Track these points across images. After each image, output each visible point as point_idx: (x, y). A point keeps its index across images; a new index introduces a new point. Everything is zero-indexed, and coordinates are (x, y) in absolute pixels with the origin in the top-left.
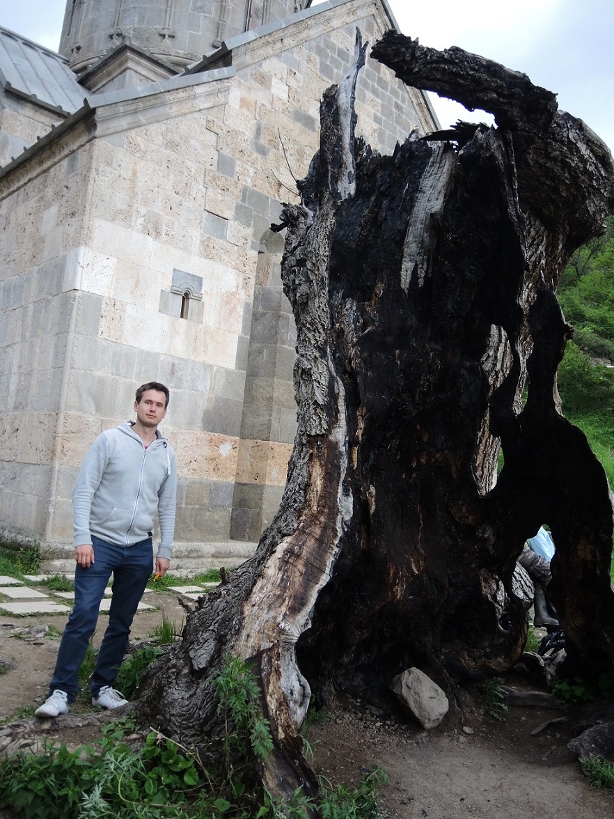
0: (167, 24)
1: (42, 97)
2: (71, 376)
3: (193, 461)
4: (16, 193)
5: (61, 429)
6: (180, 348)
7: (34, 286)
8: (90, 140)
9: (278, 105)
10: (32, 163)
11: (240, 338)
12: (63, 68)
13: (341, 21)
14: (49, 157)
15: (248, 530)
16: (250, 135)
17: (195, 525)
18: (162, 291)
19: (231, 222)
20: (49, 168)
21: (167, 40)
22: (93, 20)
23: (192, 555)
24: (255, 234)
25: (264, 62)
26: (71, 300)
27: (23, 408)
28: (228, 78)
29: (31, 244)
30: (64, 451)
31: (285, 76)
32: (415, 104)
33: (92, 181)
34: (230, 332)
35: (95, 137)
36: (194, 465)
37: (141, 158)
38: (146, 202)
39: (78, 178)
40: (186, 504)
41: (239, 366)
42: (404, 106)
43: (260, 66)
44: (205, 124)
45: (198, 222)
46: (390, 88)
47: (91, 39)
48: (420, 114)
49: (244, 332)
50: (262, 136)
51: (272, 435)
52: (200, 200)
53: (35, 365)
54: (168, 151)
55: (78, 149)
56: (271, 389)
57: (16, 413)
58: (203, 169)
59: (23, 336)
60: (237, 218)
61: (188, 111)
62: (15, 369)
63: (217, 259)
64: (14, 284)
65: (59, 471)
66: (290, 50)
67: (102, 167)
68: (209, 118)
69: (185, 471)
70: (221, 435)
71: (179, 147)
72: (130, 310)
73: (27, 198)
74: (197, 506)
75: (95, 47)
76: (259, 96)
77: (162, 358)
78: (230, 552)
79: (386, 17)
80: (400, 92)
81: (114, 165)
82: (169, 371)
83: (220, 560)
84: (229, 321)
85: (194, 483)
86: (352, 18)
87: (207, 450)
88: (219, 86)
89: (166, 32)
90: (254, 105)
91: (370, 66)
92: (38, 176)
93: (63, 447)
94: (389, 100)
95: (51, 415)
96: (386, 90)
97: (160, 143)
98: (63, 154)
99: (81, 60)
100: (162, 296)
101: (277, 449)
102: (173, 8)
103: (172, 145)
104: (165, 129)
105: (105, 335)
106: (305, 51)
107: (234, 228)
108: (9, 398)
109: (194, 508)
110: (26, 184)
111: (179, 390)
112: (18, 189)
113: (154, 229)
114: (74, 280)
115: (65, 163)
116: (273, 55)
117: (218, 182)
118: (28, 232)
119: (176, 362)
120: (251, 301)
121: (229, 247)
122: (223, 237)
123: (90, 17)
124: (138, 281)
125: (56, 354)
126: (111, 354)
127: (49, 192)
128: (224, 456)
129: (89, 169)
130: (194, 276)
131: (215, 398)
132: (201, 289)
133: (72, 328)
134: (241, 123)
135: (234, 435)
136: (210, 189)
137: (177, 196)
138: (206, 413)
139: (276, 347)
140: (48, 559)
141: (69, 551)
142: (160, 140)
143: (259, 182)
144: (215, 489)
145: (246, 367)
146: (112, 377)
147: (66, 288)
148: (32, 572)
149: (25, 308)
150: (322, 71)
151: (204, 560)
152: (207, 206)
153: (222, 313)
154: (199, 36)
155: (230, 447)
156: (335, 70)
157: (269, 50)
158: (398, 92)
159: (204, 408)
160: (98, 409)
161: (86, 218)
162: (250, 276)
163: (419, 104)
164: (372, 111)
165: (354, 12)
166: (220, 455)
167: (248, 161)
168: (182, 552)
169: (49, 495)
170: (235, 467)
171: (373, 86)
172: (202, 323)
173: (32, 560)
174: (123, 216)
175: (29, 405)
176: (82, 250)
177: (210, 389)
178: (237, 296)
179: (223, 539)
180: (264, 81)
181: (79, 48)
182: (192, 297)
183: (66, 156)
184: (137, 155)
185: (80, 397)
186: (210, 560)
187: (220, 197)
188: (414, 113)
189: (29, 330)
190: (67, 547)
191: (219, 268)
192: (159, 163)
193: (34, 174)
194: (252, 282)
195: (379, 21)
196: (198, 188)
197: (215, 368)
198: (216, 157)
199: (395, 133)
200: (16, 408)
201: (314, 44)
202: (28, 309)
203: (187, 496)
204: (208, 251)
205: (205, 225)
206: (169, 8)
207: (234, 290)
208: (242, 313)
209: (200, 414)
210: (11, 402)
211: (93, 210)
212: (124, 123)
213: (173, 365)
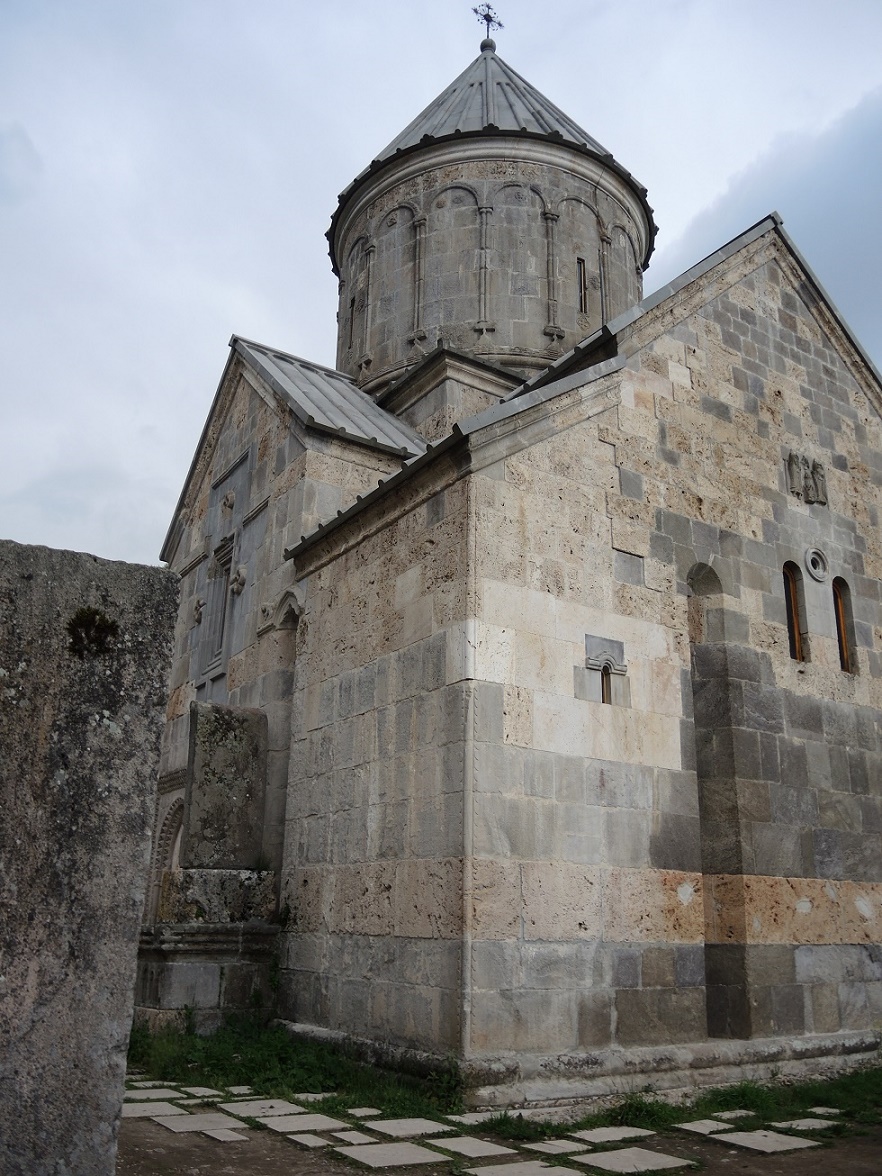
0: (483, 315)
1: (351, 430)
2: (475, 803)
3: (645, 917)
4: (344, 557)
5: (469, 883)
6: (608, 748)
7: (393, 679)
8: (462, 477)
9: (681, 396)
10: (369, 515)
11: (682, 723)
12: (353, 390)
13: (737, 274)
14: (394, 507)
15: (729, 1020)
16: (653, 440)
17: (660, 1018)
18: (575, 667)
19: (648, 561)
20: (396, 520)
21: (486, 336)
22: (383, 325)
23: (664, 1067)
24: (679, 573)
25: (654, 343)
26: (464, 694)
27: (396, 855)
28: (616, 372)
29: (380, 622)
30: (477, 917)
31: (683, 357)
32: (849, 365)
33: (473, 530)
34: (667, 715)
35: (471, 472)
36: (647, 923)
37: (527, 490)
38: (541, 549)
39: (449, 529)
40: (644, 985)
41: (686, 766)
42: (835, 369)
43: (651, 349)
44: (596, 434)
45: (607, 565)
46: (813, 349)
47: (384, 350)
48: (858, 376)
49: (686, 713)
50: (668, 439)
51: (744, 865)
52: (606, 537)
53: (411, 791)
54: (558, 477)
55: (443, 490)
56: (732, 793)
57: (384, 864)
58: (603, 494)
59: (383, 752)
60: (653, 555)
61: (575, 421)
62: (374, 798)
63: (638, 614)
64: (357, 679)
65: (472, 947)
66: (683, 322)
67: (484, 510)
68: (601, 426)
69: (636, 932)
70: (677, 872)
71: (570, 470)
72: (539, 700)
73: (364, 561)
74: (659, 988)
75: (391, 358)
76: (656, 387)
77: (587, 763)
78: (715, 1058)
79: (791, 258)
80: (827, 351)
81: (498, 505)
82: (598, 783)
83: (702, 1071)
84: (664, 699)
85: (650, 950)
86: (750, 267)
87: (662, 897)
88: (608, 383)
89: (483, 326)
90: (652, 400)
91: (783, 325)
92: (379, 531)
93: (475, 910)
94: (814, 365)
95: (449, 862)
96: (809, 351)
97: (548, 468)
98: (418, 499)
99: (374, 376)
100: (576, 675)
101: (754, 886)
102: (488, 294)
103: (563, 469)
104: (550, 448)
105: (511, 740)
106: (701, 320)
107: (651, 565)
108: (369, 840)
109: (654, 991)
110: (359, 544)
111: (614, 810)
112: (346, 551)
113: (554, 584)
114: (464, 666)
115: (423, 510)
116: (665, 332)
117: (625, 509)
118: (371, 608)
119: (605, 768)
120: (689, 668)
121: (649, 594)
122: (640, 582)
123: (378, 321)
124: (543, 658)
125: (448, 774)
126: (522, 766)
127: (402, 551)
128: (686, 904)
129: (467, 516)
130: (612, 641)
131: (663, 816)
132: (622, 659)
133: (470, 734)
134: (640, 426)
135: (693, 870)
136: (615, 520)
137: (577, 534)
138: (654, 840)
139: (730, 730)
140: (471, 1087)
141: (499, 1073)
142: (546, 464)
143: (674, 501)
144: (680, 956)
145: (695, 765)
146: (527, 799)
147: (451, 677)
148: (455, 1109)
149: (382, 712)
150: (726, 341)
151: (680, 1073)
152: (615, 542)
153: (654, 689)
154: (525, 324)
155: (691, 890)
156: (742, 338)
157: (659, 327)
158: (824, 352)
159: (650, 833)
160: (514, 849)
161: (471, 579)
162: (681, 632)
163: (854, 363)
164: (797, 383)
165: (751, 260)
166: (680, 903)
167: (657, 475)
168: (648, 1062)
169: (463, 985)
170: (702, 920)
171: (792, 350)
172: (631, 707)
173: (451, 1089)
174: (514, 571)
175: (407, 850)
176: (472, 624)
177: (653, 802)
178: (670, 663)
179: (700, 1038)
180: (658, 367)
181: (368, 363)
182: (613, 671)
183: (423, 501)
184: (522, 488)
185: (490, 833)
186: (688, 1072)
187: (629, 528)
188: (849, 376)
189: (393, 741)
190: (495, 1067)
191: (640, 625)
192: (549, 495)
193: (373, 529)
194: (686, 640)
195: (783, 264)
196: (600, 521)
197: (656, 771)
198: (617, 476)
199: (831, 406)
200: (382, 855)
201: (710, 309)
202: (387, 712)
203: (643, 972)
204: (624, 605)
205: (616, 569)
206: (483, 296)
207: (664, 654)
208: (679, 686)
209: (646, 843)
210: (373, 846)
211: (479, 568)
212: (502, 447)
213: (602, 773)
